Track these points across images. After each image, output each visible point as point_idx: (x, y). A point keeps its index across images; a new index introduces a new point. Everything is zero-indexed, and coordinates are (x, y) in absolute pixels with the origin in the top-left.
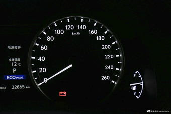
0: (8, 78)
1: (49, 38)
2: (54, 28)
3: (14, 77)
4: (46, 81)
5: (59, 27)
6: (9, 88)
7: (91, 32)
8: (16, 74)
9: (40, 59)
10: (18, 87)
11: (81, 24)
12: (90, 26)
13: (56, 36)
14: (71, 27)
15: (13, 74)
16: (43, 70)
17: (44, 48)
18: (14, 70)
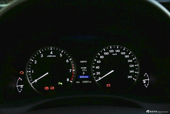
0: (81, 77)
1: (101, 57)
2: (103, 51)
3: (83, 77)
4: (100, 79)
5: (106, 51)
6: (81, 82)
7: (122, 53)
8: (85, 75)
9: (97, 68)
10: (86, 82)
11: (117, 49)
12: (122, 51)
13: (105, 56)
14: (112, 51)
15: (83, 75)
16: (98, 73)
17: (99, 62)
18: (84, 73)
